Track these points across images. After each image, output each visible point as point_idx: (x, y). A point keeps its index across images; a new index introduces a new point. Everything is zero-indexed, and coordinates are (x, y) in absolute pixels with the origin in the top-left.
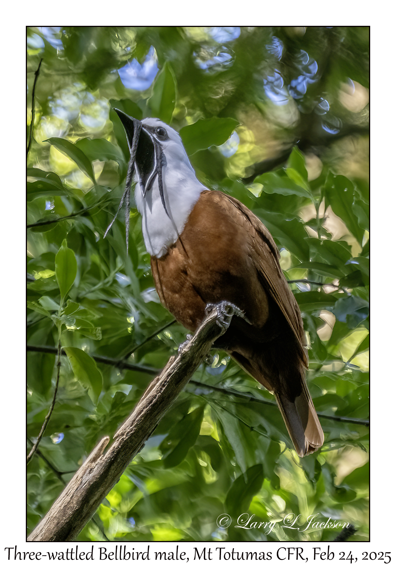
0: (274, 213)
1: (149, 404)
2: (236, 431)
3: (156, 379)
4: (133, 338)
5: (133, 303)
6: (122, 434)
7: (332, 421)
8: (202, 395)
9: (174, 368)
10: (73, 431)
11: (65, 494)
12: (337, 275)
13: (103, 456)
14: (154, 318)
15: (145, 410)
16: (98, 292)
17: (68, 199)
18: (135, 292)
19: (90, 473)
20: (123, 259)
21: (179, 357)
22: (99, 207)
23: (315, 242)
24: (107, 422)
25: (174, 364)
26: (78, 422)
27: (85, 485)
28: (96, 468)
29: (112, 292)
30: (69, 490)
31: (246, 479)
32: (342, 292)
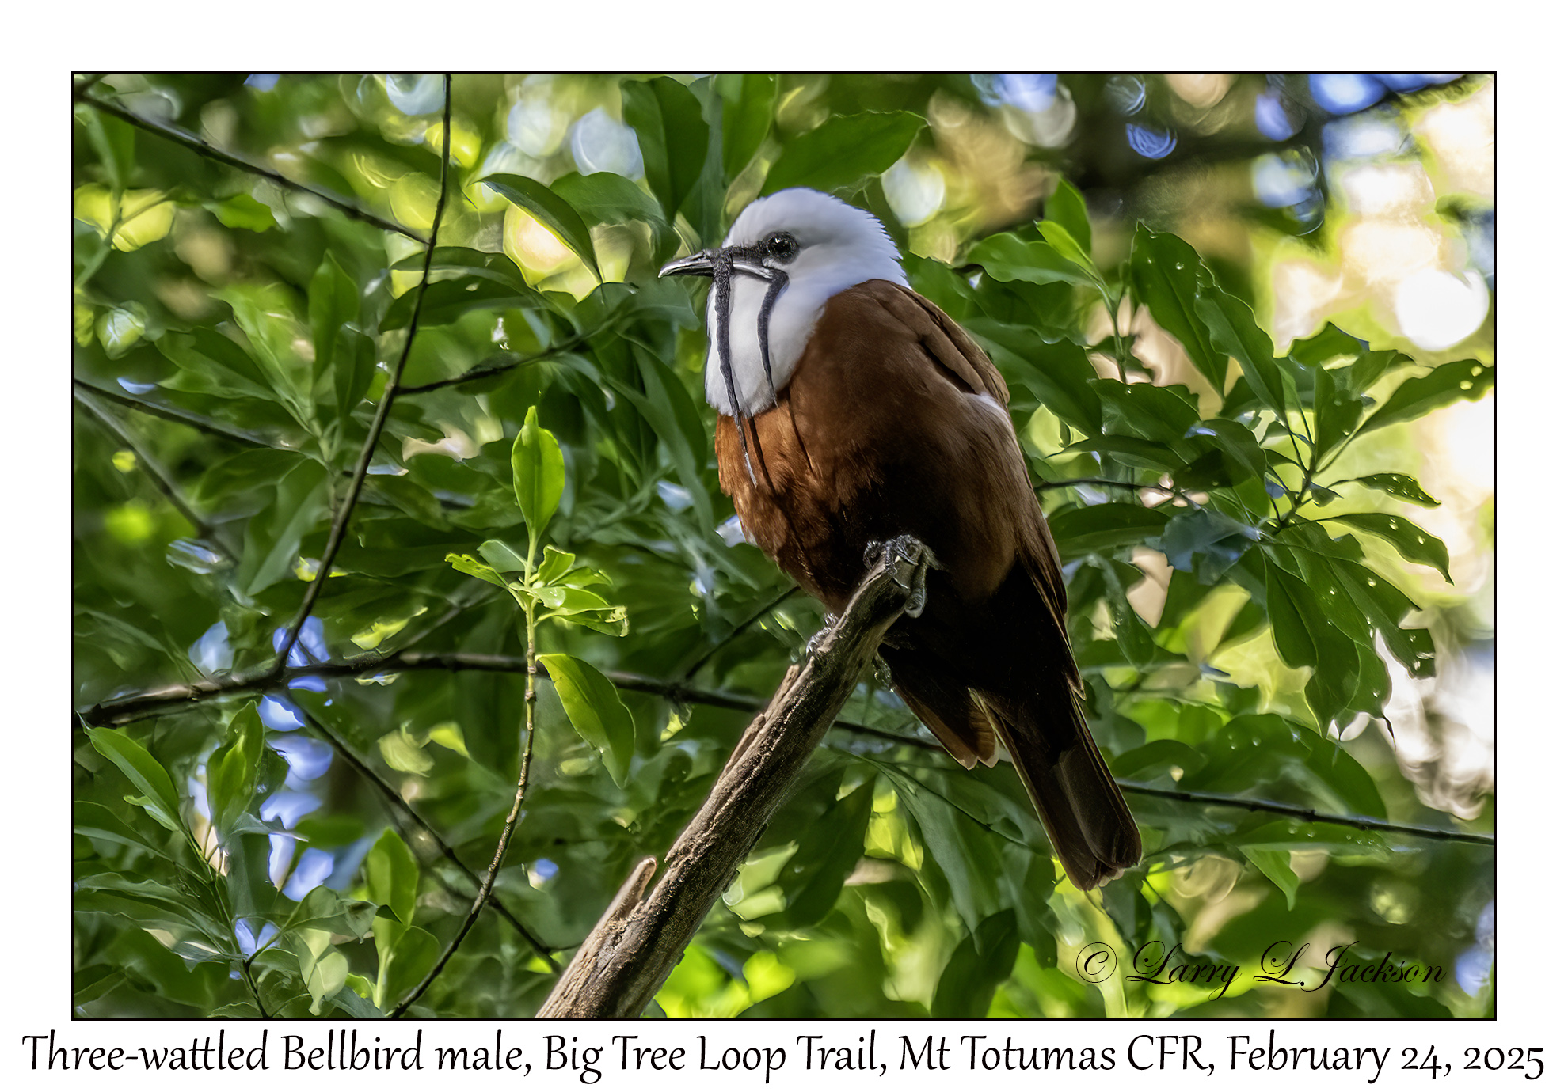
0: (1016, 328)
1: (744, 778)
2: (952, 838)
3: (758, 719)
4: (703, 630)
5: (699, 549)
6: (686, 851)
7: (1170, 802)
8: (868, 754)
9: (798, 693)
10: (576, 854)
11: (558, 995)
12: (1167, 463)
13: (644, 904)
14: (749, 582)
15: (735, 793)
16: (620, 527)
17: (539, 314)
18: (703, 525)
19: (614, 944)
20: (672, 447)
21: (809, 666)
22: (611, 329)
23: (1114, 389)
24: (651, 824)
25: (798, 682)
26: (588, 831)
27: (604, 972)
28: (629, 930)
29: (652, 526)
30: (568, 986)
31: (977, 946)
32: (1180, 503)
